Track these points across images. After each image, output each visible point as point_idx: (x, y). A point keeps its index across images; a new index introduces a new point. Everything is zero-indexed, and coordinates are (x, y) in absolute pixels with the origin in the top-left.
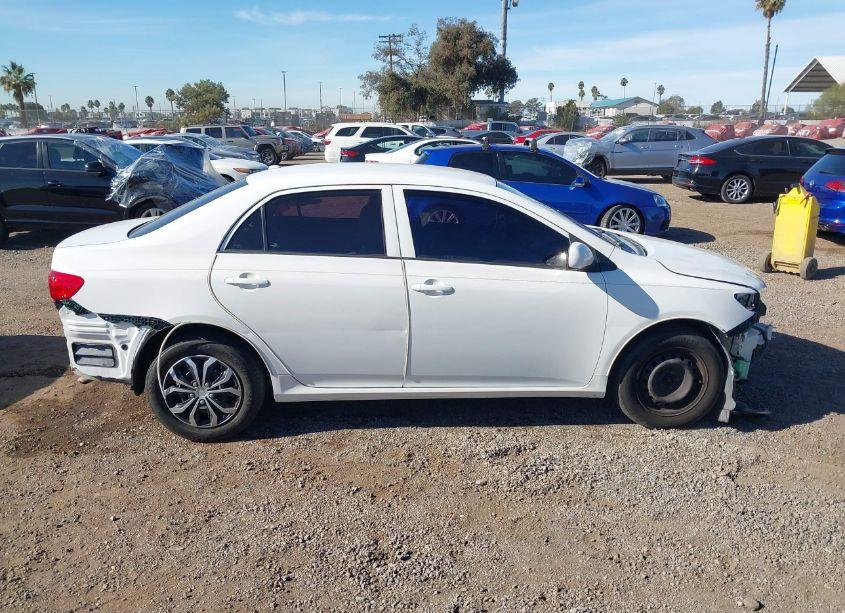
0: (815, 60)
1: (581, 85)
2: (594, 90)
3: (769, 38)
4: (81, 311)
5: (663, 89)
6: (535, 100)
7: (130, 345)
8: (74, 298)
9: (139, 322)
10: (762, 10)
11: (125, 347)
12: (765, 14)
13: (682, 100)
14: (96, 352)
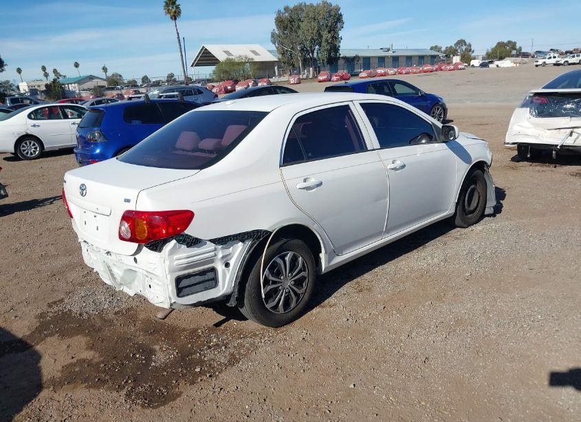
0: (203, 47)
1: (44, 68)
2: (55, 71)
3: (178, 34)
4: (193, 242)
5: (106, 69)
6: (8, 82)
7: (232, 262)
8: (187, 232)
9: (241, 237)
10: (169, 16)
11: (227, 265)
12: (171, 18)
13: (120, 76)
14: (199, 279)
